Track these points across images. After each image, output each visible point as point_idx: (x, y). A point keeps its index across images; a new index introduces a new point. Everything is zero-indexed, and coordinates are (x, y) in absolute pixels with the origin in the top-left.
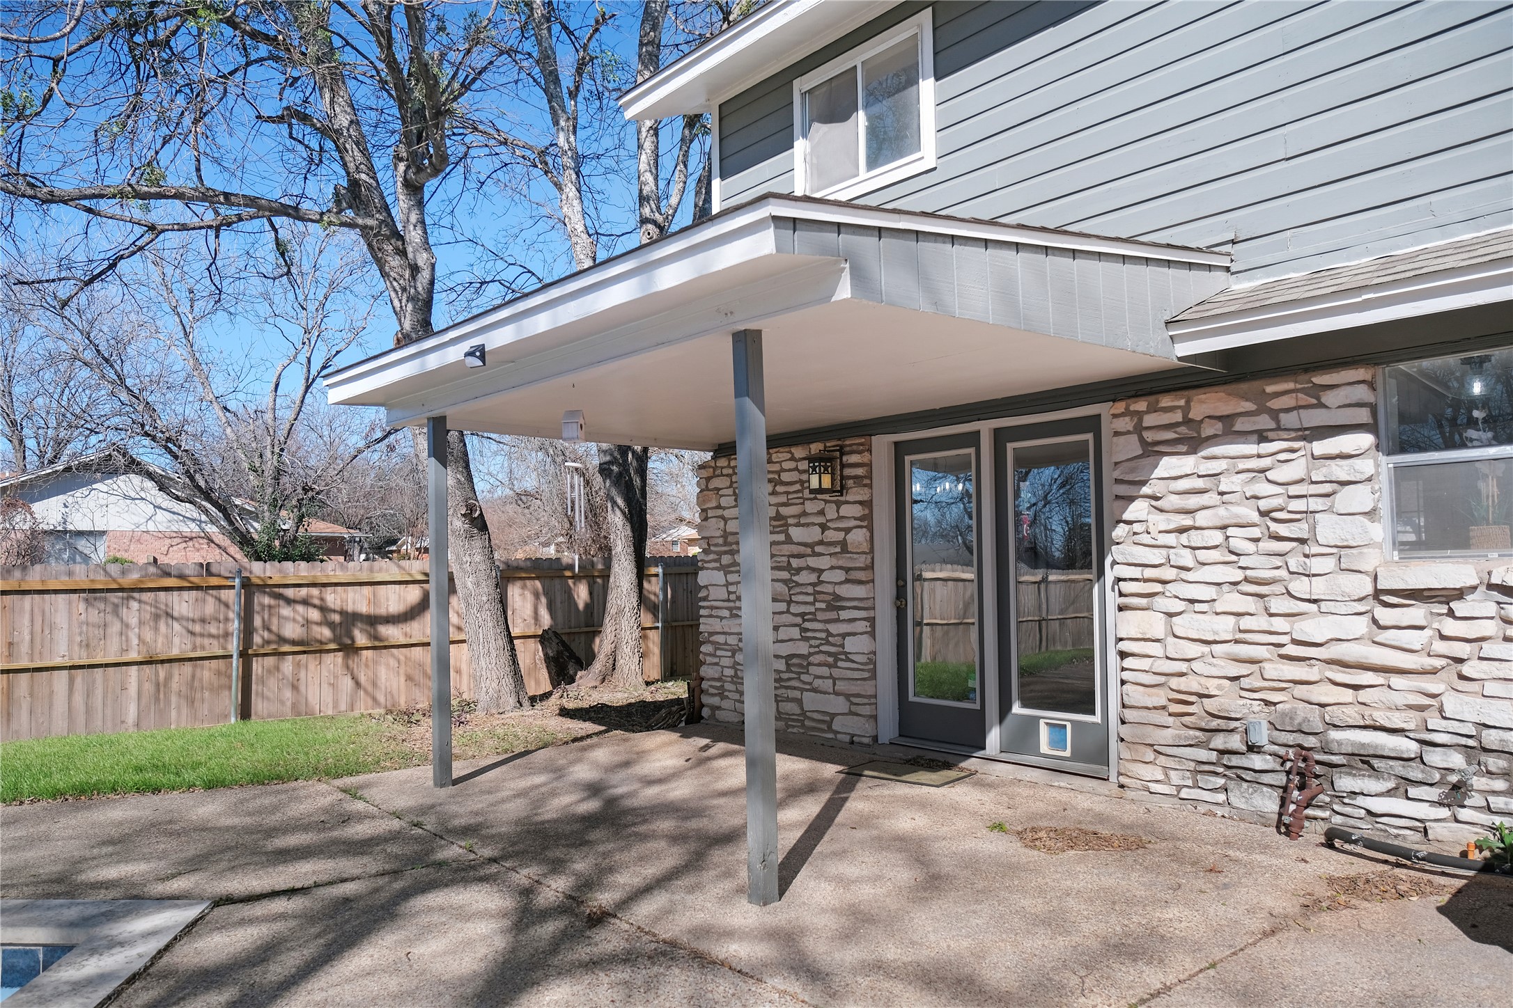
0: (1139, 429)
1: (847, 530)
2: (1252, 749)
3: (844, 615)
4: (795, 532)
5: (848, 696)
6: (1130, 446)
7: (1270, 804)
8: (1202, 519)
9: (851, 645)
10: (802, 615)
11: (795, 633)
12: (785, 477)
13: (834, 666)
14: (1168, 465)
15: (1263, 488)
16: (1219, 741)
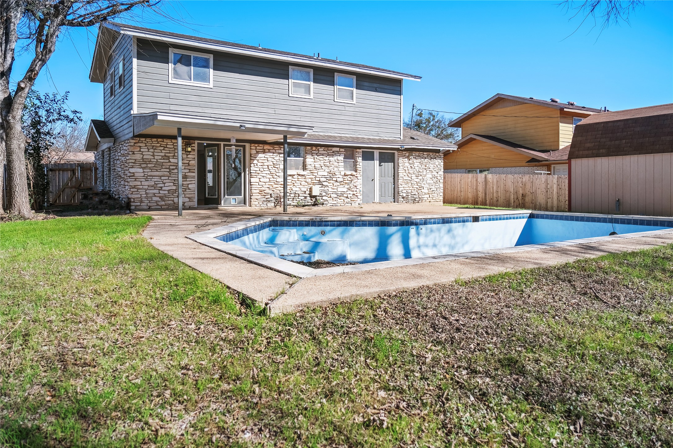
0: (256, 149)
1: (190, 161)
2: (271, 197)
3: (188, 179)
4: (172, 160)
5: (189, 198)
6: (254, 152)
7: (273, 204)
8: (265, 164)
9: (190, 186)
10: (174, 180)
11: (172, 184)
12: (168, 146)
13: (185, 191)
14: (260, 155)
15: (274, 160)
16: (267, 197)
